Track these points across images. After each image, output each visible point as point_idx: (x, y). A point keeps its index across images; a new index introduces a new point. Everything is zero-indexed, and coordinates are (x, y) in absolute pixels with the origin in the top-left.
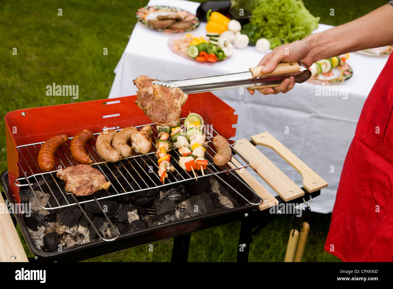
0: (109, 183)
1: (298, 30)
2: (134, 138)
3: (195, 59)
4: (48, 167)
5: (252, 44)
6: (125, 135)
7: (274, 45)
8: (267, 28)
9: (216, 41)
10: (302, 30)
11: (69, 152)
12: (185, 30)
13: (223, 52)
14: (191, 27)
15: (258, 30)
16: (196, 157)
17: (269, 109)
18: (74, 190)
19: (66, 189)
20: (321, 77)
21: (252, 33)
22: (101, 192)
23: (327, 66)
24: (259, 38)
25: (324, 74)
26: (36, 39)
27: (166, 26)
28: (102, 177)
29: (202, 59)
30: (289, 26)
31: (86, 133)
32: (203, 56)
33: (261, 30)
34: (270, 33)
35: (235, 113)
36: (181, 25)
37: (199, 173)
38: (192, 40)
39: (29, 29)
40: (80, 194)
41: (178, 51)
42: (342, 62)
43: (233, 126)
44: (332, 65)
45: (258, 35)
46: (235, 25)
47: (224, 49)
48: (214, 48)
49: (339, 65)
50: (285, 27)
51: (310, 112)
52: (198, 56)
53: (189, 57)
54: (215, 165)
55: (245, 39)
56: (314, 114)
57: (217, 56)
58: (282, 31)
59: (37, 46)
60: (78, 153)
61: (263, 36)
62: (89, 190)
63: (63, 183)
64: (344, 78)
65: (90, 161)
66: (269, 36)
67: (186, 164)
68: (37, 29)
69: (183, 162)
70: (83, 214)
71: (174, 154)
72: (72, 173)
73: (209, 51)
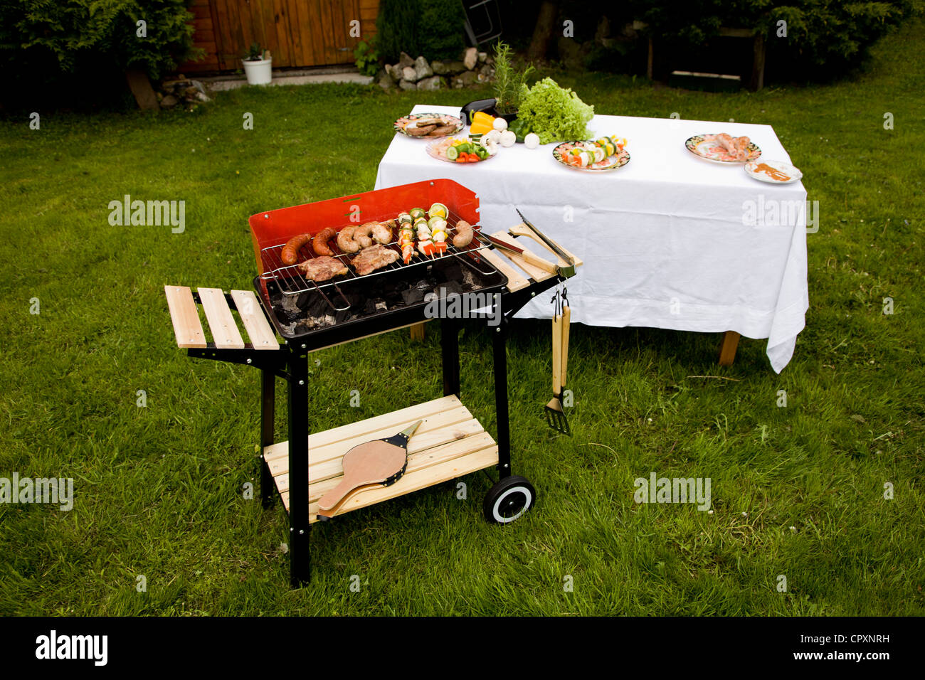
0: (347, 269)
1: (568, 120)
2: (374, 230)
3: (455, 161)
4: (291, 260)
5: (520, 141)
6: (366, 229)
7: (545, 140)
8: (536, 122)
9: (479, 141)
10: (573, 119)
11: (312, 249)
12: (447, 134)
13: (485, 151)
14: (454, 130)
15: (525, 125)
16: (435, 242)
17: (541, 208)
18: (314, 276)
19: (307, 278)
20: (595, 166)
21: (519, 129)
22: (338, 277)
23: (600, 154)
24: (528, 133)
25: (598, 163)
26: (311, 181)
27: (425, 133)
28: (341, 264)
29: (463, 160)
30: (559, 117)
31: (328, 231)
32: (464, 156)
33: (529, 125)
34: (539, 127)
35: (476, 197)
36: (442, 130)
37: (437, 255)
38: (452, 142)
39: (304, 171)
40: (320, 279)
41: (437, 155)
42: (618, 149)
43: (477, 210)
44: (607, 153)
45: (527, 130)
46: (501, 123)
47: (487, 148)
48: (476, 148)
49: (616, 152)
50: (555, 119)
51: (588, 208)
52: (458, 157)
53: (450, 161)
54: (455, 248)
55: (511, 136)
56: (591, 209)
57: (478, 155)
58: (552, 123)
59: (312, 186)
60: (320, 247)
61: (531, 131)
62: (327, 275)
63: (304, 273)
64: (619, 164)
65: (331, 253)
66: (538, 131)
67: (425, 248)
68: (313, 170)
69: (421, 246)
70: (328, 304)
71: (416, 240)
72: (312, 263)
73: (470, 151)
